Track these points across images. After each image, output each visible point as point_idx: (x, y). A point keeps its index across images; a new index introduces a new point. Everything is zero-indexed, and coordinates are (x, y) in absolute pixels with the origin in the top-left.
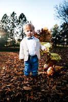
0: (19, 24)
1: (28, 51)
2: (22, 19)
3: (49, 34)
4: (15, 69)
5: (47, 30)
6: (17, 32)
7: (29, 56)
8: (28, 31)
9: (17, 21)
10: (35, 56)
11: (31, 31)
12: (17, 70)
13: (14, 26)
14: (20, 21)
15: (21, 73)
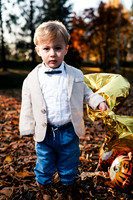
1: (46, 112)
4: (8, 159)
5: (121, 7)
6: (13, 18)
7: (50, 126)
8: (47, 49)
10: (68, 127)
11: (57, 48)
15: (26, 174)
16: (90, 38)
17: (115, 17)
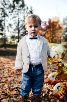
0: (12, 11)
1: (29, 57)
2: (17, 3)
3: (60, 28)
4: (6, 86)
6: (10, 25)
8: (31, 27)
9: (10, 6)
11: (36, 27)
12: (9, 88)
13: (5, 15)
14: (14, 7)
15: (14, 92)
16: (45, 34)
17: (55, 26)
